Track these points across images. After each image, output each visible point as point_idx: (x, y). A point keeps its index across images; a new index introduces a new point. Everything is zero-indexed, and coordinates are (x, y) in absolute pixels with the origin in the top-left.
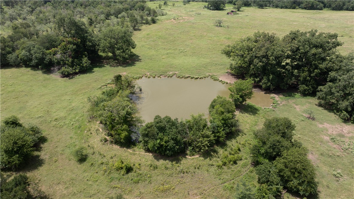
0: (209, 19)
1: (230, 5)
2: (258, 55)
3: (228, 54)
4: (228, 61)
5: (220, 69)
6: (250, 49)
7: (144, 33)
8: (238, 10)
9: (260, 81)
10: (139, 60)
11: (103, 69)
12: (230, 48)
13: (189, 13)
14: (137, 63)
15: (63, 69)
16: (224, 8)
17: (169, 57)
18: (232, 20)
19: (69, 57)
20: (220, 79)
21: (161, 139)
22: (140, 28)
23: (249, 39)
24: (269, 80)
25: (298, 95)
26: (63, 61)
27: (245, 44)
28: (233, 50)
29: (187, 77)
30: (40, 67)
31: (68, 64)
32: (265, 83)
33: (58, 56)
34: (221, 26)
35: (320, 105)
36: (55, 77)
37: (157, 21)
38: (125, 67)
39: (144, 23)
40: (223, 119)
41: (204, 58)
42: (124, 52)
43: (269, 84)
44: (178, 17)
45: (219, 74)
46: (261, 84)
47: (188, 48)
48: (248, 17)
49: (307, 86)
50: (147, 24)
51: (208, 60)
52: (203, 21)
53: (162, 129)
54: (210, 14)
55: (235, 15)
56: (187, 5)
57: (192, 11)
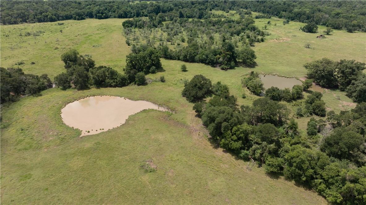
0: (302, 41)
1: (323, 27)
2: (320, 70)
3: (306, 67)
4: (306, 71)
5: (301, 75)
6: (317, 66)
7: (257, 48)
8: (328, 34)
9: (320, 82)
10: (257, 65)
11: (239, 68)
12: (308, 65)
13: (287, 34)
14: (256, 66)
15: (222, 66)
16: (316, 31)
17: (273, 65)
18: (318, 43)
19: (226, 61)
20: (300, 79)
21: (274, 93)
22: (254, 45)
23: (318, 61)
24: (324, 82)
25: (338, 90)
26: (223, 62)
27: (315, 63)
28: (309, 66)
29: (283, 77)
30: (210, 64)
31: (225, 64)
32: (322, 83)
33: (221, 60)
34: (309, 48)
35: (347, 95)
36: (218, 69)
37: (265, 40)
38: (250, 68)
39: (256, 41)
40: (297, 91)
41: (293, 68)
42: (251, 61)
43: (324, 83)
44: (279, 38)
45: (300, 77)
46: (320, 83)
47: (285, 61)
48: (332, 41)
49: (343, 86)
50: (258, 42)
51: (295, 69)
52: (297, 42)
53: (274, 90)
54: (303, 37)
55: (323, 39)
56: (286, 25)
57: (290, 33)
